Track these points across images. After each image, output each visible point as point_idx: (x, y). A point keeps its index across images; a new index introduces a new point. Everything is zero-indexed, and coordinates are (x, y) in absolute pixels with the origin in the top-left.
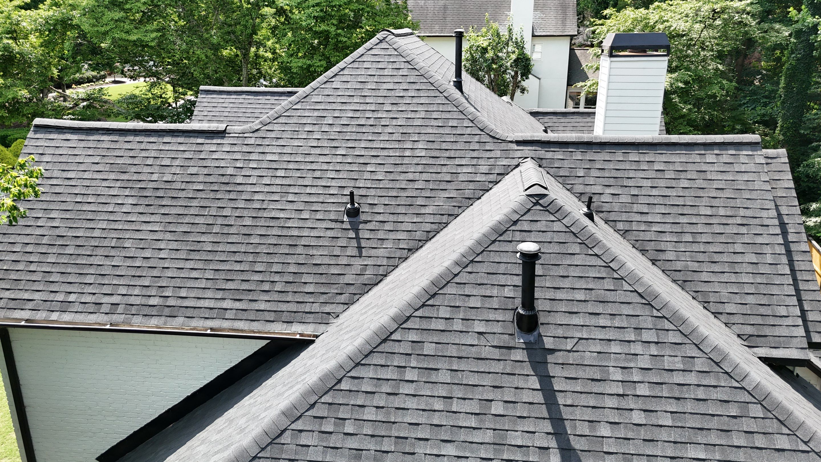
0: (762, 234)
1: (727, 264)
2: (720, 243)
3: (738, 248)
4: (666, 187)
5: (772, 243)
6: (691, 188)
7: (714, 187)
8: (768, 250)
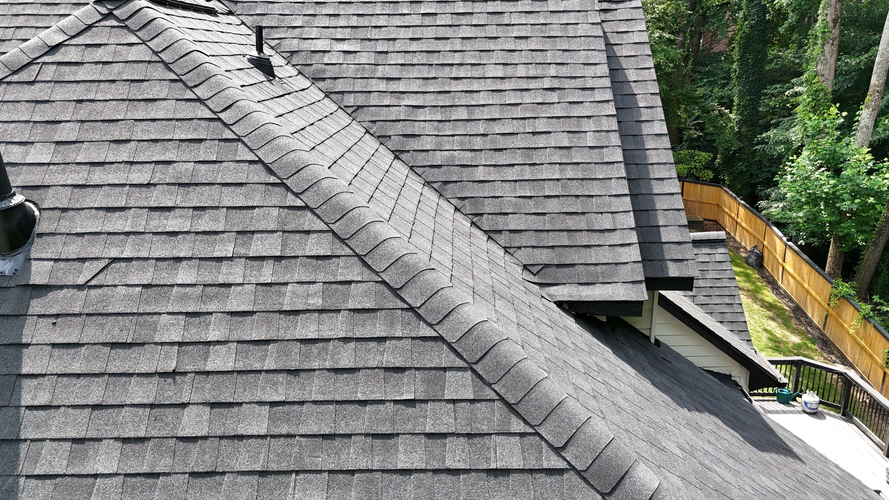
0: (582, 102)
1: (519, 151)
2: (513, 119)
3: (541, 126)
4: (436, 39)
5: (598, 114)
6: (476, 38)
7: (514, 35)
8: (589, 126)
